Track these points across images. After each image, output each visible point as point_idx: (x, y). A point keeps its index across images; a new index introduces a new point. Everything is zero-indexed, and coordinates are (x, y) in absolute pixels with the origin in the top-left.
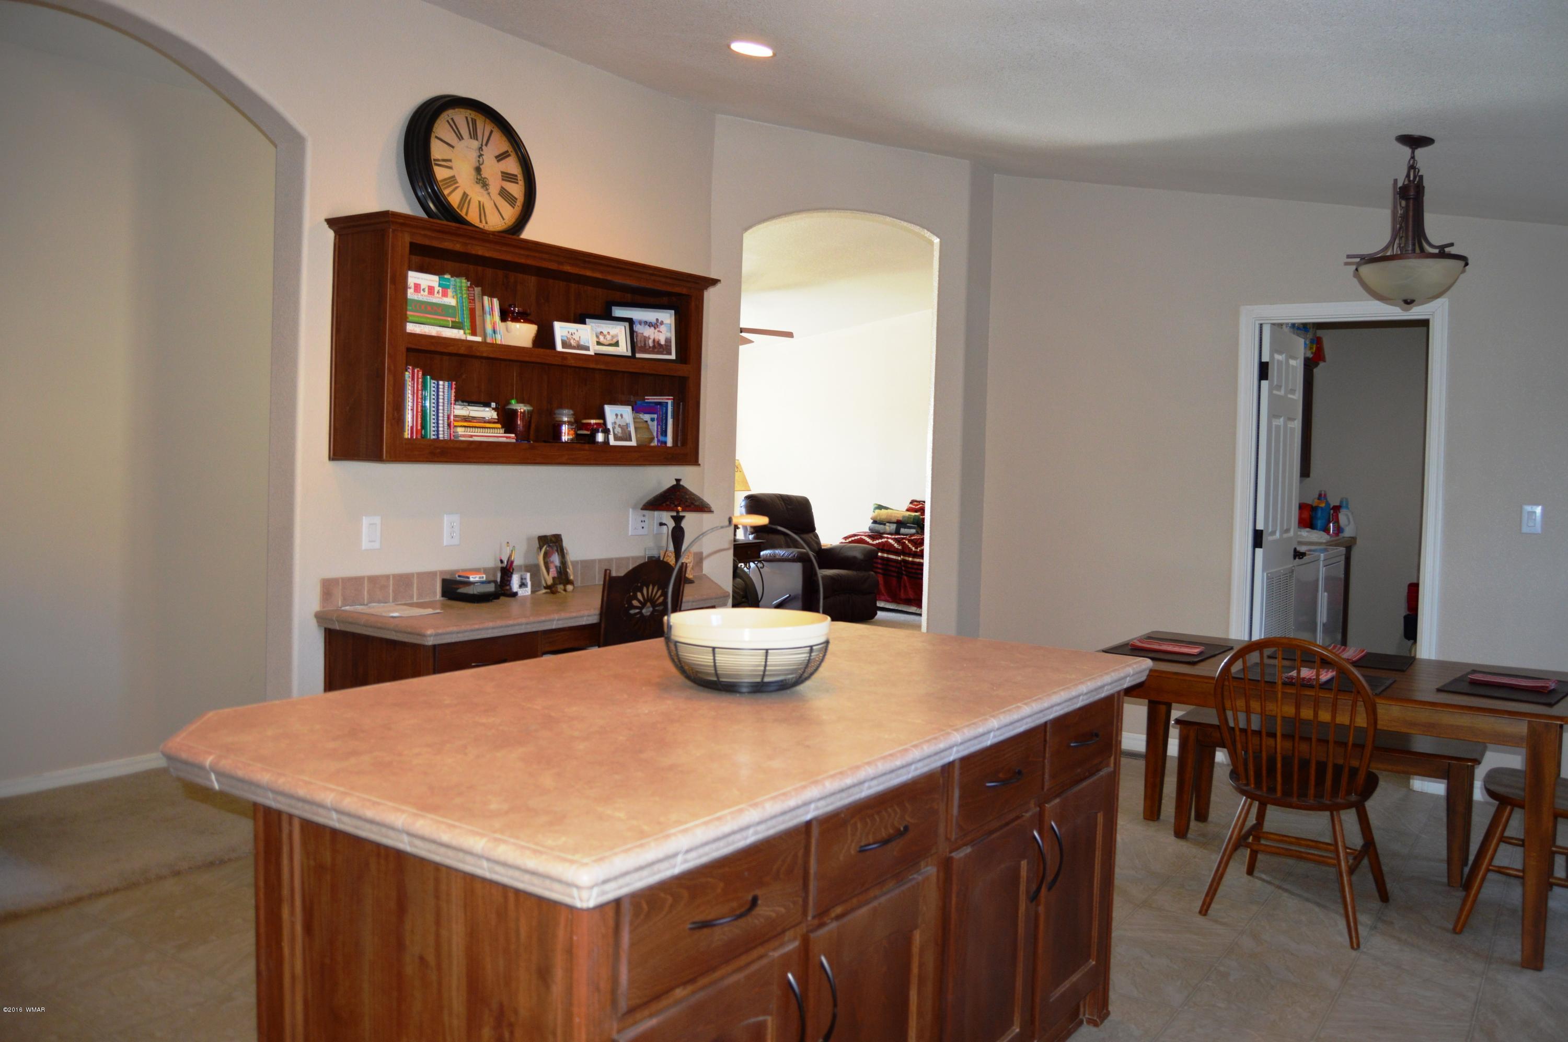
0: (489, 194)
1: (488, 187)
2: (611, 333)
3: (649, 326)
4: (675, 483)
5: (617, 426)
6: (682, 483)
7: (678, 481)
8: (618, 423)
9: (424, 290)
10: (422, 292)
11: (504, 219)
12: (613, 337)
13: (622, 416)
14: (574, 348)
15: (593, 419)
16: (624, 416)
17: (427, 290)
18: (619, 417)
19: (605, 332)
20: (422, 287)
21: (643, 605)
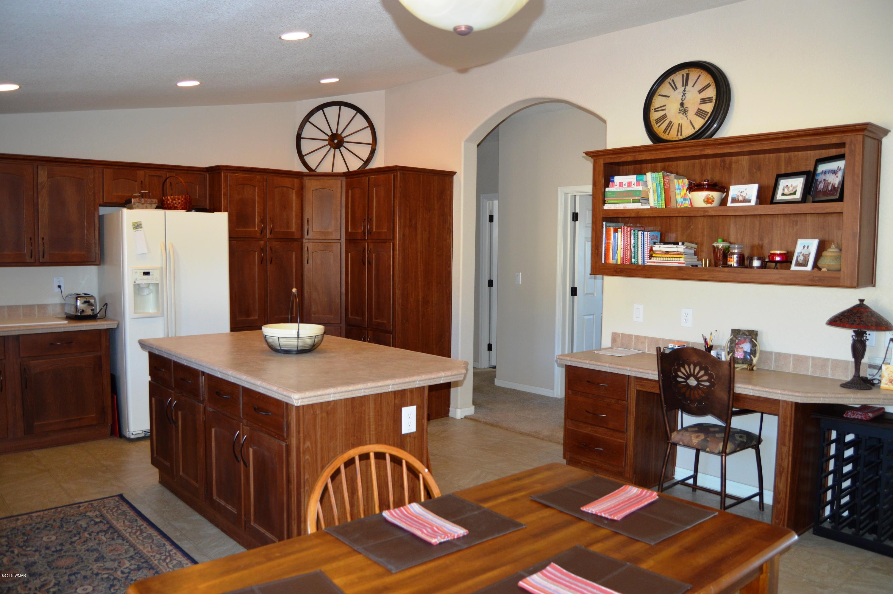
0: (687, 117)
1: (687, 113)
2: (793, 186)
3: (833, 174)
4: (858, 303)
5: (801, 255)
6: (865, 303)
7: (862, 301)
8: (803, 253)
9: (625, 185)
10: (624, 186)
11: (694, 128)
12: (794, 188)
13: (808, 247)
14: (741, 202)
15: (778, 250)
16: (809, 248)
17: (627, 185)
18: (806, 248)
19: (789, 185)
20: (624, 184)
21: (688, 377)
